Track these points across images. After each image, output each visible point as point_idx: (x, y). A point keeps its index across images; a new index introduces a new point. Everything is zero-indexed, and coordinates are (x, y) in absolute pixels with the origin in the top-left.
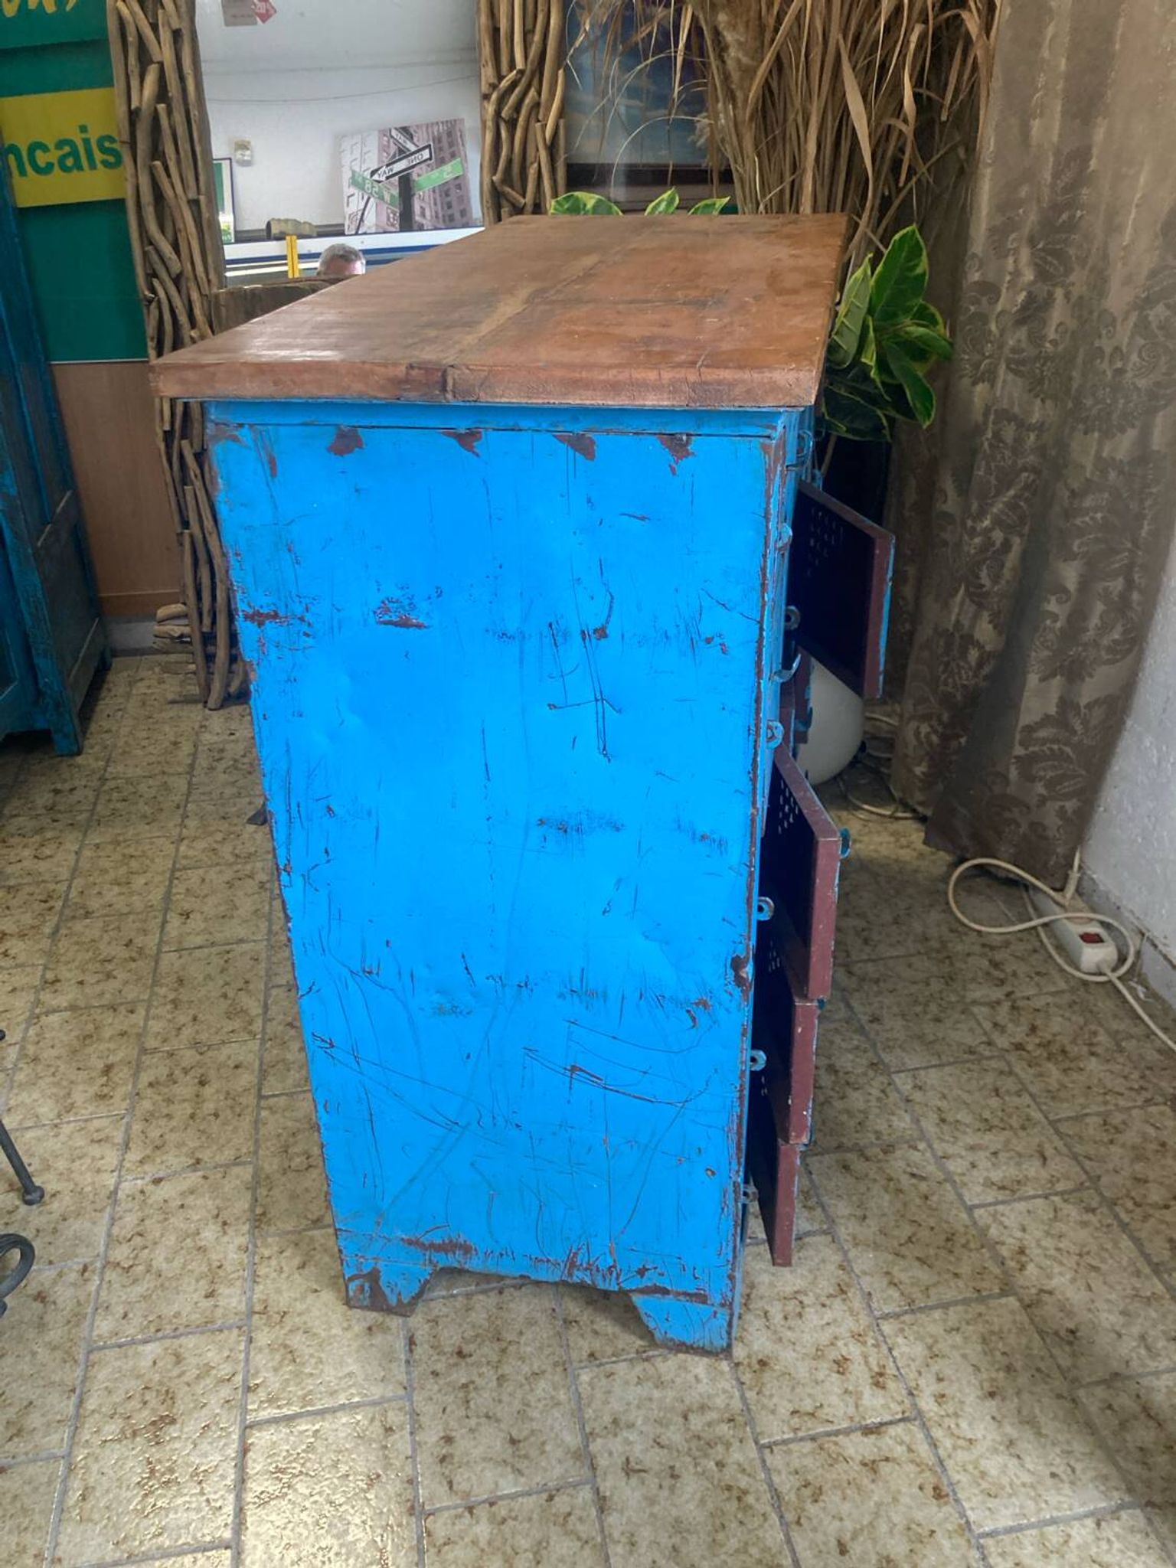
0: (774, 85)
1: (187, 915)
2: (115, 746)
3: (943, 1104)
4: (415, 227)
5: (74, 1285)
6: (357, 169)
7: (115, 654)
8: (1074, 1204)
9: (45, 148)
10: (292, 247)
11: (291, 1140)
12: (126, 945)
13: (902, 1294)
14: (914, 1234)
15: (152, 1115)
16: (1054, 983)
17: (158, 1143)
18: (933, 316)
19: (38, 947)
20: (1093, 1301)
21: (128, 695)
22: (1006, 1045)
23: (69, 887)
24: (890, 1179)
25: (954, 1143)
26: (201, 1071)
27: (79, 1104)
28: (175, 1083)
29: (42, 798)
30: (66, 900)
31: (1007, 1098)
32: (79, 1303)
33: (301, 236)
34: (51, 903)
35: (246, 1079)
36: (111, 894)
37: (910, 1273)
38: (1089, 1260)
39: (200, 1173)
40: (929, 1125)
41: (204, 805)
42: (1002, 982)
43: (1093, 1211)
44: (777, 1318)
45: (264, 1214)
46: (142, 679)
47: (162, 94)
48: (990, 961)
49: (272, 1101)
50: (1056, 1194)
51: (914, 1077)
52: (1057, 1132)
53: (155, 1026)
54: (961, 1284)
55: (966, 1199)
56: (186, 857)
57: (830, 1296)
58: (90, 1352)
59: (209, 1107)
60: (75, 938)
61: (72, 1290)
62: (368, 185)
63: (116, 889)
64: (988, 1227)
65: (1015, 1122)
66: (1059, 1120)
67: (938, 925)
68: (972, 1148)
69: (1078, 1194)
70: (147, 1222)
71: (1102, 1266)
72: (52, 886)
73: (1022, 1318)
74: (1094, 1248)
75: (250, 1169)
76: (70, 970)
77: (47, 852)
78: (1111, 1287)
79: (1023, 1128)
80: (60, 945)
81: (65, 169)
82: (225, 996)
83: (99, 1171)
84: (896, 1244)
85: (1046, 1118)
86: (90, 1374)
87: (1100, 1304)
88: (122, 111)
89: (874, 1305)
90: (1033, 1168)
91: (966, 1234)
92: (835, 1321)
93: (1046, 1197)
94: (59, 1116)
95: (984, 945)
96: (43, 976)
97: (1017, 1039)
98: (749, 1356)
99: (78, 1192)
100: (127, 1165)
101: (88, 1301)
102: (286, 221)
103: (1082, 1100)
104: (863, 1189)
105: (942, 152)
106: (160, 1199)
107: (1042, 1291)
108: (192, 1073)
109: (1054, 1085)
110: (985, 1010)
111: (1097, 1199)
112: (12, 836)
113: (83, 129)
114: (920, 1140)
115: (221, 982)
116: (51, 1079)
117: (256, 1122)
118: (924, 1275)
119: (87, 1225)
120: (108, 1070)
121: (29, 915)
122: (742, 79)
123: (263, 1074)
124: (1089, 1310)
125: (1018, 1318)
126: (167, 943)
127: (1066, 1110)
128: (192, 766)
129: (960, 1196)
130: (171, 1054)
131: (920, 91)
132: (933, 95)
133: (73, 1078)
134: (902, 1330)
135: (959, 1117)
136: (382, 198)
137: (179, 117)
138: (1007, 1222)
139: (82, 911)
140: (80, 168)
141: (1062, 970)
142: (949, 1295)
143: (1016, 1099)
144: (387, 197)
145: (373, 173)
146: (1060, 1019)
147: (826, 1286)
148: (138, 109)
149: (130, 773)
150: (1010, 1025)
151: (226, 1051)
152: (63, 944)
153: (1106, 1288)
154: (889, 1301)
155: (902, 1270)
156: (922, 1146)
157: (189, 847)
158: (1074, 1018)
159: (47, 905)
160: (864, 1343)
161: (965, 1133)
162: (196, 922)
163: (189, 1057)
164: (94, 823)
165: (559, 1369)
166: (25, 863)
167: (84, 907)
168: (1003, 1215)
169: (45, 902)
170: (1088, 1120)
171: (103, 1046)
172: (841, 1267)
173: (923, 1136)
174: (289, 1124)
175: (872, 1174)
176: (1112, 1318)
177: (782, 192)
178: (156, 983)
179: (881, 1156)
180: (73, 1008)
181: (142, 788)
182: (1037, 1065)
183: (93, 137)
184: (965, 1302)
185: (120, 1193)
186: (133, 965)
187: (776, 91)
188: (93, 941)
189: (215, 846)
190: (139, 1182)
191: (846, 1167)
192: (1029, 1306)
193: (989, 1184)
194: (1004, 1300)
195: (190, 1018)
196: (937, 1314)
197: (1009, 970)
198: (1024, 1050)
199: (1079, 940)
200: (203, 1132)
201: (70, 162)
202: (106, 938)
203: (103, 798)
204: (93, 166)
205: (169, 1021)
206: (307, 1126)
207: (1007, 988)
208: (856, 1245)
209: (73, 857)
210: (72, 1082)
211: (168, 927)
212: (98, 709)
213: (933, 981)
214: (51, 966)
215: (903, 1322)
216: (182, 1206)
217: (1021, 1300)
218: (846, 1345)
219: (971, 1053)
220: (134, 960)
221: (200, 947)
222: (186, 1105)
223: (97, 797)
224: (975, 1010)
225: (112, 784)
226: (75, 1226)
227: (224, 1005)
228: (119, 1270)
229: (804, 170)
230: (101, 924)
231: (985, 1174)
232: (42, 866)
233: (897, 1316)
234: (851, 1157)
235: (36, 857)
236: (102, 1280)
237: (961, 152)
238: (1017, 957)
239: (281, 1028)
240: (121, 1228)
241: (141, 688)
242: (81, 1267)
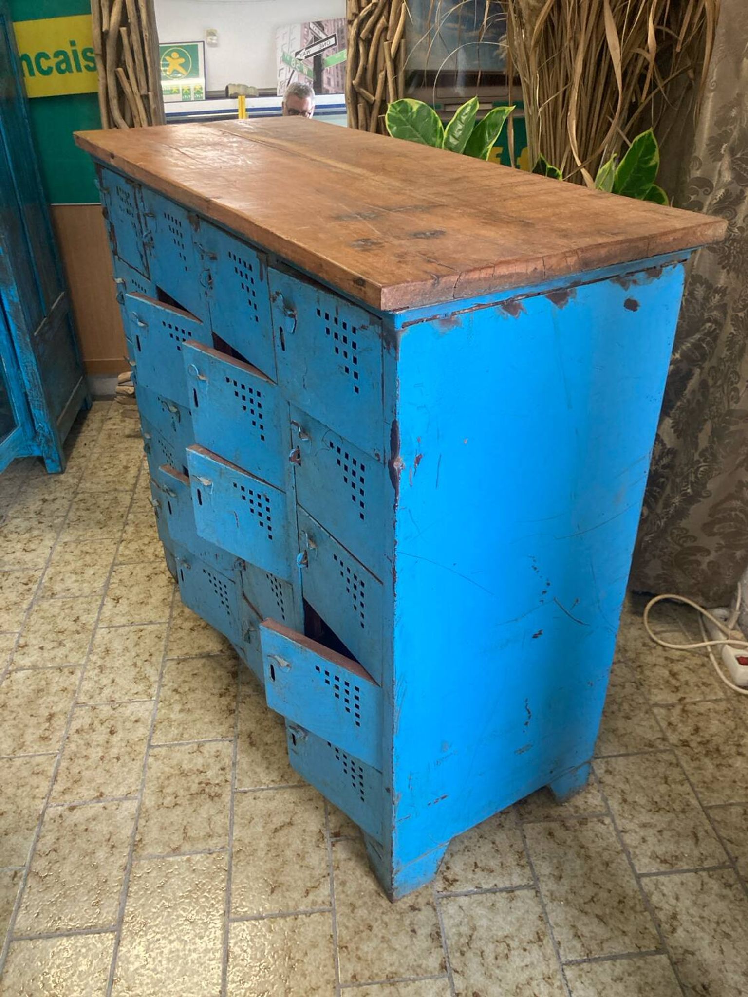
0: (555, 19)
1: (117, 600)
2: (87, 468)
3: (626, 787)
4: (324, 91)
5: (7, 887)
6: (286, 50)
7: (95, 398)
8: (717, 879)
9: (47, 57)
10: (242, 103)
11: (166, 782)
12: (75, 621)
13: (583, 945)
14: (596, 894)
15: (75, 755)
16: (716, 693)
17: (77, 778)
18: (661, 195)
19: (17, 619)
20: (723, 963)
21: (100, 430)
22: (675, 742)
23: (43, 574)
24: (582, 847)
25: (631, 821)
26: (112, 723)
27: (28, 743)
28: (94, 731)
29: (34, 505)
30: (41, 583)
31: (673, 786)
32: (8, 903)
33: (248, 96)
34: (30, 586)
35: (142, 731)
36: (70, 581)
37: (591, 928)
38: (724, 927)
39: (101, 804)
40: (614, 804)
41: (139, 515)
42: (677, 689)
43: (730, 886)
44: (490, 959)
45: (141, 840)
46: (110, 418)
47: (124, 21)
48: (670, 672)
49: (156, 751)
50: (704, 870)
51: (607, 762)
52: (708, 817)
53: (87, 686)
54: (627, 940)
55: (637, 868)
56: (122, 555)
57: (530, 942)
58: (11, 941)
59: (114, 751)
60: (42, 614)
61: (4, 891)
62: (293, 62)
63: (74, 577)
64: (652, 894)
65: (677, 806)
66: (711, 807)
67: (635, 640)
68: (644, 826)
69: (719, 872)
70: (61, 841)
71: (732, 933)
72: (32, 573)
73: (670, 973)
74: (728, 918)
75: (136, 804)
76: (35, 638)
77: (32, 546)
78: (738, 952)
79: (683, 811)
80: (32, 619)
81: (62, 72)
82: (135, 665)
83: (34, 798)
84: (582, 901)
85: (701, 804)
86: (9, 959)
87: (730, 967)
88: (97, 32)
89: (561, 952)
90: (687, 846)
91: (634, 898)
92: (532, 963)
93: (696, 871)
94: (14, 751)
95: (666, 658)
96: (17, 642)
97: (685, 736)
98: (467, 988)
99: (18, 813)
100: (54, 794)
101: (13, 901)
102: (239, 85)
103: (728, 792)
104: (561, 853)
105: (676, 74)
106: (72, 823)
107: (686, 951)
108: (106, 724)
109: (708, 777)
110: (663, 711)
111: (734, 876)
112: (11, 532)
113: (73, 43)
114: (607, 815)
115: (134, 654)
116: (13, 722)
117: (144, 766)
118: (600, 931)
119: (21, 839)
120: (51, 717)
121: (15, 593)
122: (530, 16)
123: (154, 728)
124: (720, 970)
125: (666, 973)
126: (102, 621)
127: (715, 800)
128: (135, 485)
129: (632, 866)
130: (94, 708)
131: (660, 28)
132: (671, 32)
133: (27, 722)
134: (580, 976)
135: (637, 800)
136: (302, 71)
137: (135, 37)
138: (665, 892)
139: (49, 593)
140: (71, 71)
141: (722, 682)
142: (617, 948)
143: (679, 787)
144: (305, 71)
145: (297, 54)
146: (717, 722)
147: (528, 933)
148: (107, 32)
149: (95, 488)
150: (680, 725)
151: (131, 708)
152: (34, 617)
153: (734, 952)
154: (573, 951)
155: (584, 925)
156: (607, 820)
157: (126, 547)
158: (728, 722)
159: (26, 587)
160: (552, 985)
161: (640, 812)
162: (123, 606)
163: (105, 711)
164: (66, 526)
165: (330, 987)
166: (17, 554)
167: (51, 589)
168: (663, 884)
169: (26, 584)
170: (733, 810)
171: (51, 698)
172: (540, 918)
173: (609, 813)
174: (167, 769)
175: (569, 842)
176: (736, 977)
177: (556, 98)
178: (91, 652)
179: (577, 827)
180: (34, 667)
181: (101, 502)
182: (698, 759)
183: (79, 49)
184: (629, 956)
185: (46, 816)
186: (77, 636)
187: (556, 25)
188: (54, 616)
189: (143, 547)
190: (60, 808)
191: (551, 834)
192: (676, 963)
193: (654, 856)
194: (658, 957)
195: (110, 681)
196: (608, 964)
197: (683, 680)
198: (688, 746)
199: (736, 661)
200: (108, 771)
201: (63, 66)
202: (63, 614)
203: (75, 506)
204: (79, 69)
205: (96, 682)
206: (177, 772)
207: (680, 695)
208: (552, 900)
209: (48, 551)
210: (26, 726)
211: (105, 608)
212: (79, 439)
213: (627, 685)
214: (24, 634)
215: (582, 969)
216: (86, 830)
217: (670, 958)
218: (538, 985)
219: (651, 746)
220: (78, 633)
221: (124, 626)
222: (99, 749)
223: (70, 507)
224: (656, 710)
225: (80, 496)
226: (13, 839)
227: (133, 672)
228: (38, 879)
229: (573, 84)
230: (60, 604)
231: (652, 848)
232: (28, 557)
233: (578, 963)
234: (554, 825)
235: (25, 550)
236: (25, 885)
237: (691, 74)
238: (690, 670)
239: (169, 693)
240: (44, 844)
241: (109, 425)
242: (13, 873)
